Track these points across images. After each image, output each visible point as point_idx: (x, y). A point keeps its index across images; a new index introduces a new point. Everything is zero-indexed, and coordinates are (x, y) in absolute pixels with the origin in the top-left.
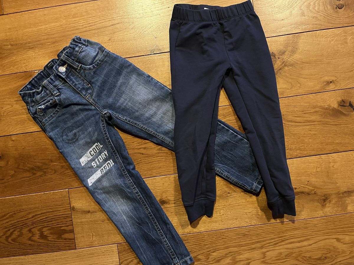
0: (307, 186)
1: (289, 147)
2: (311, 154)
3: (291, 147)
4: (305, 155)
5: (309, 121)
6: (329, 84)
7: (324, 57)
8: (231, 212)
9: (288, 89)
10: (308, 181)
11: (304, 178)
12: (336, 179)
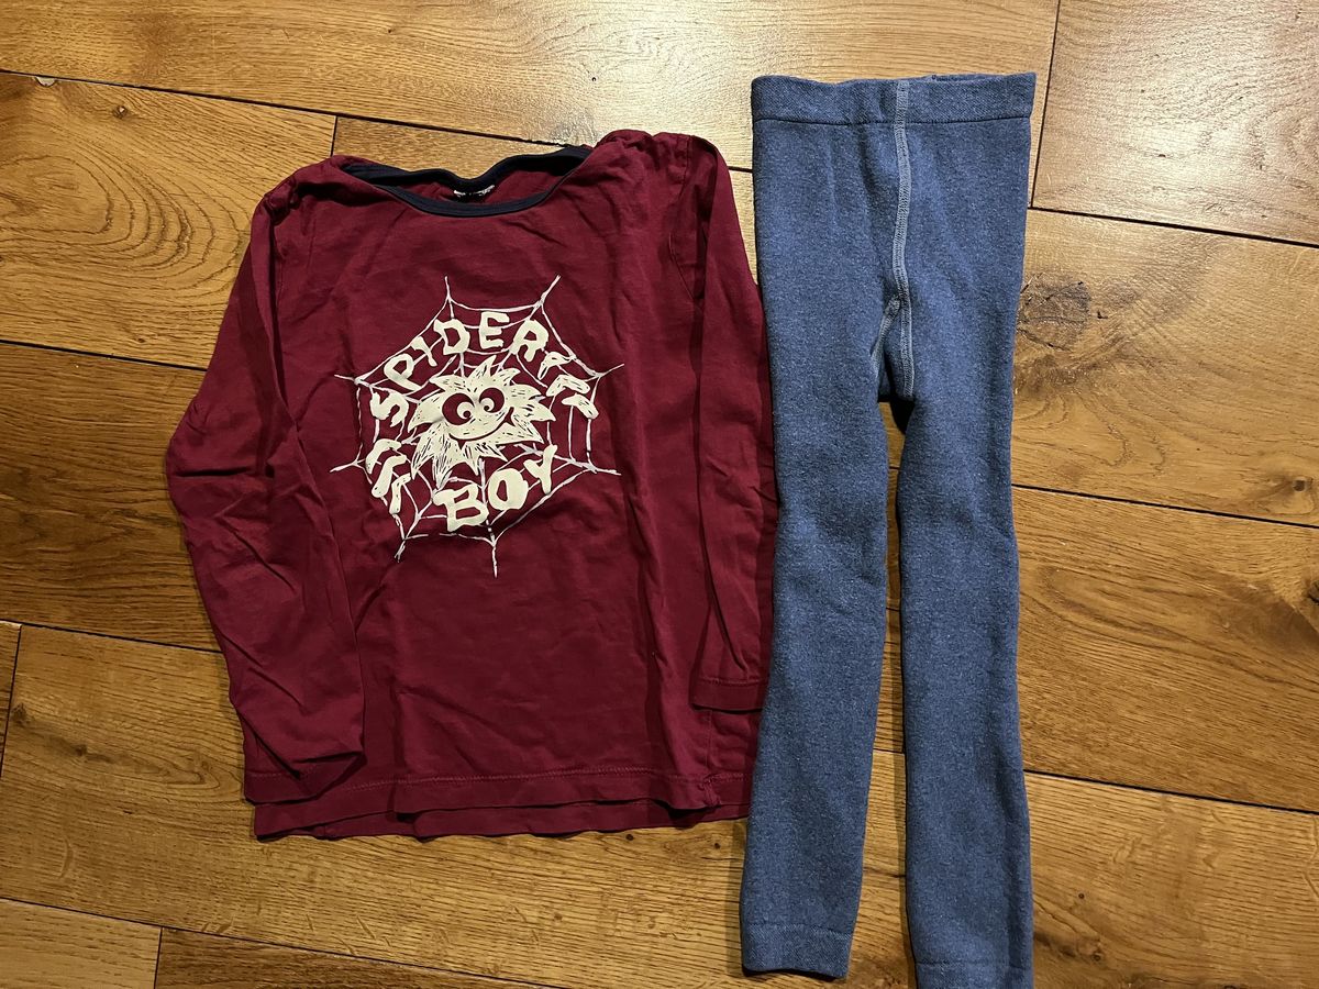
0: (1069, 917)
1: (1038, 716)
2: (1128, 776)
3: (1049, 722)
4: (1099, 772)
5: (1156, 630)
6: (1290, 492)
7: (1298, 369)
8: (701, 932)
9: (1105, 462)
10: (1082, 896)
11: (1065, 873)
12: (1206, 922)
